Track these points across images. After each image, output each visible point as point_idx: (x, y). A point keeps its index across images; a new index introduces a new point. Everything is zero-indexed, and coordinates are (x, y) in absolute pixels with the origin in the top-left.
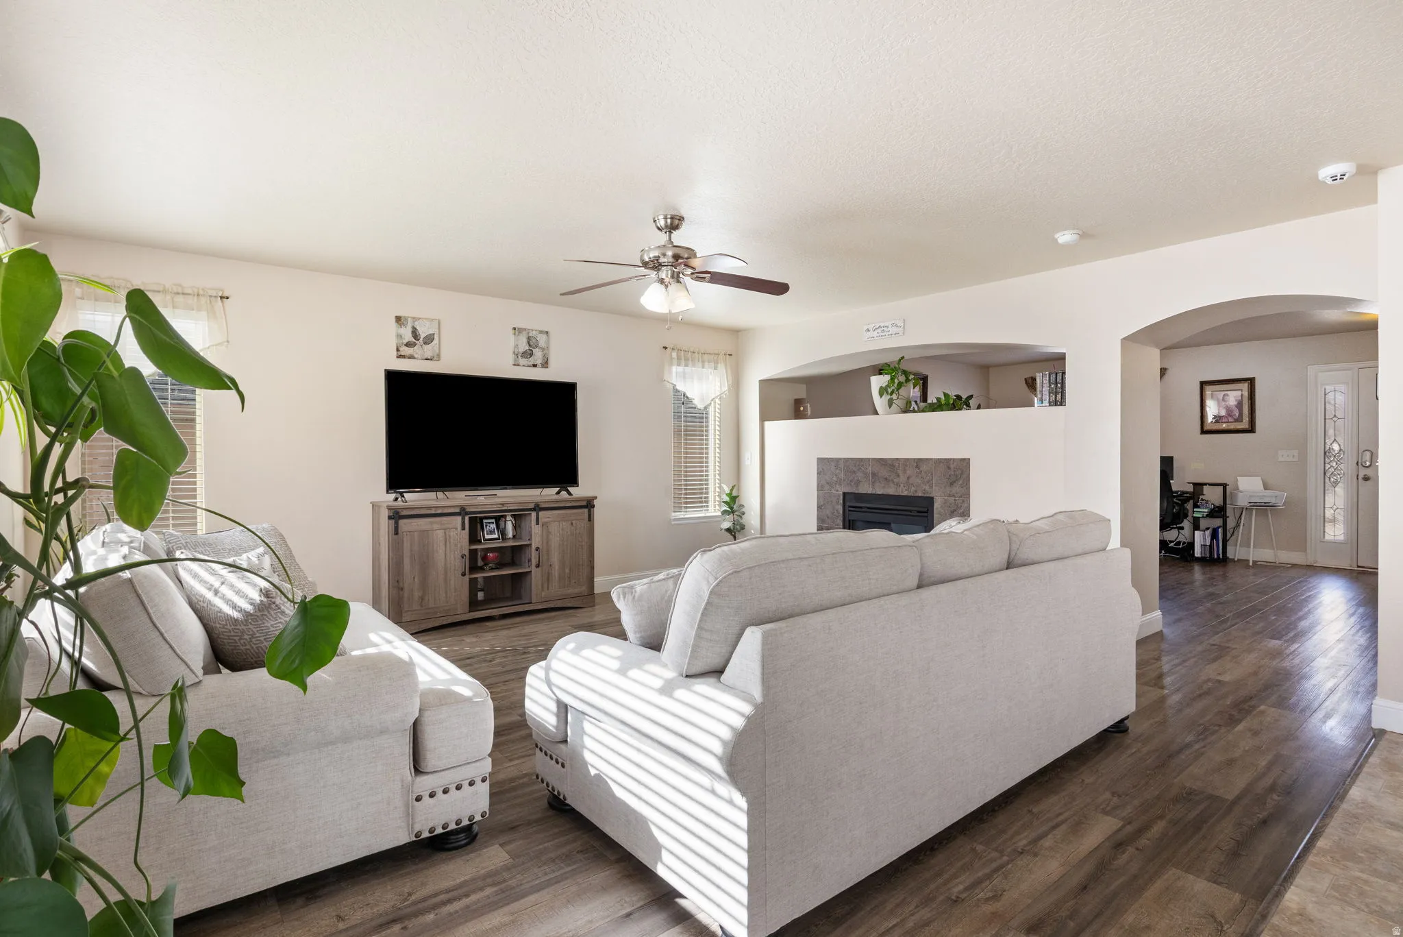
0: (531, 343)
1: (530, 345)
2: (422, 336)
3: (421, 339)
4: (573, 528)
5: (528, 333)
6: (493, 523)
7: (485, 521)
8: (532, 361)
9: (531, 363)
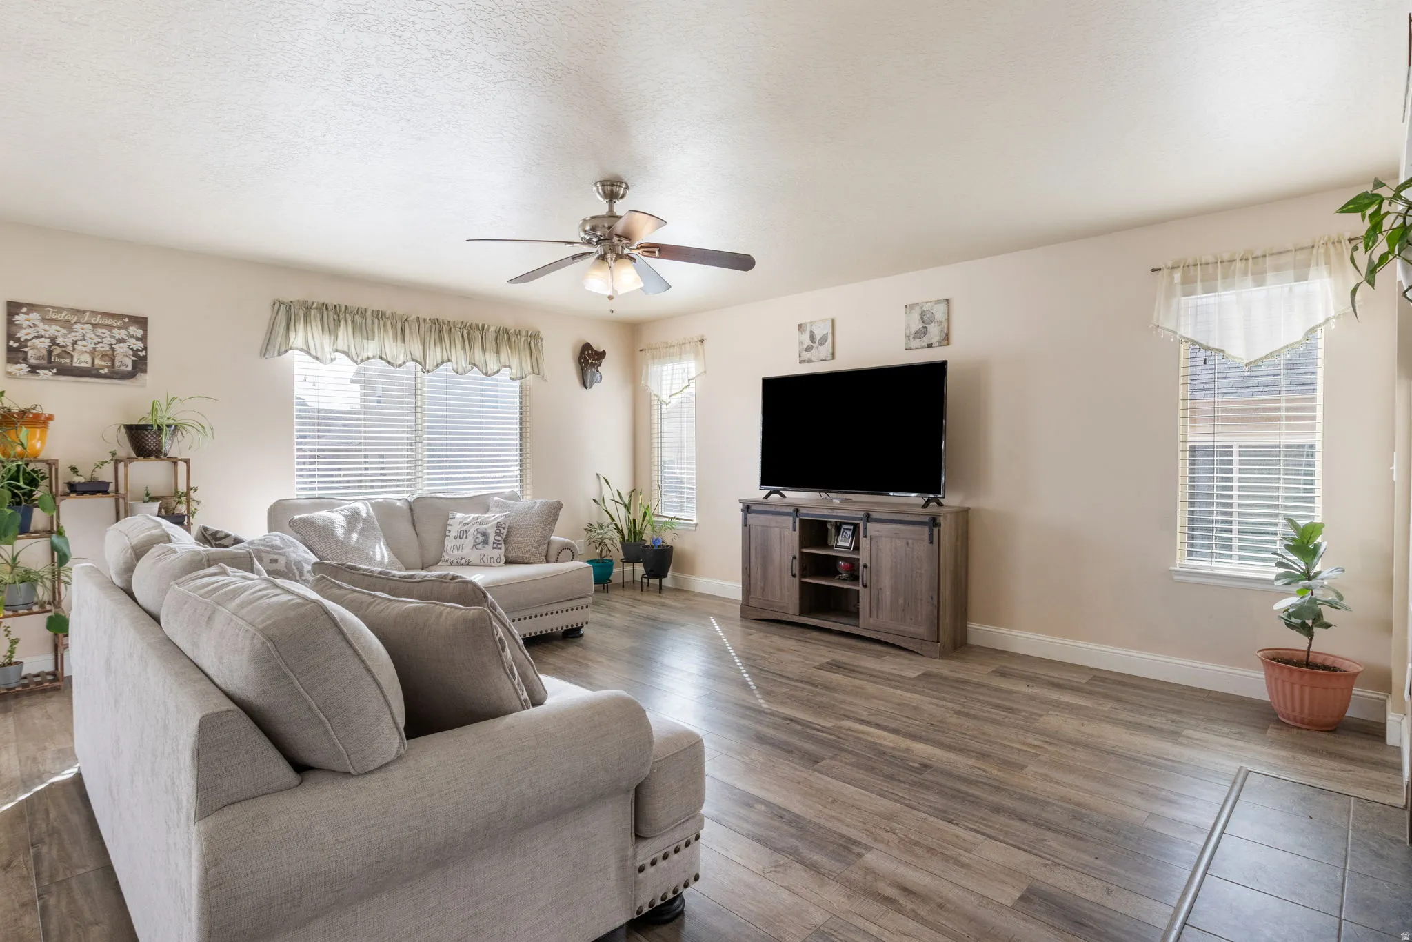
0: (925, 318)
1: (923, 322)
2: (818, 337)
3: (817, 341)
4: (908, 549)
5: (922, 308)
6: (850, 530)
7: (844, 527)
8: (926, 341)
9: (925, 344)
